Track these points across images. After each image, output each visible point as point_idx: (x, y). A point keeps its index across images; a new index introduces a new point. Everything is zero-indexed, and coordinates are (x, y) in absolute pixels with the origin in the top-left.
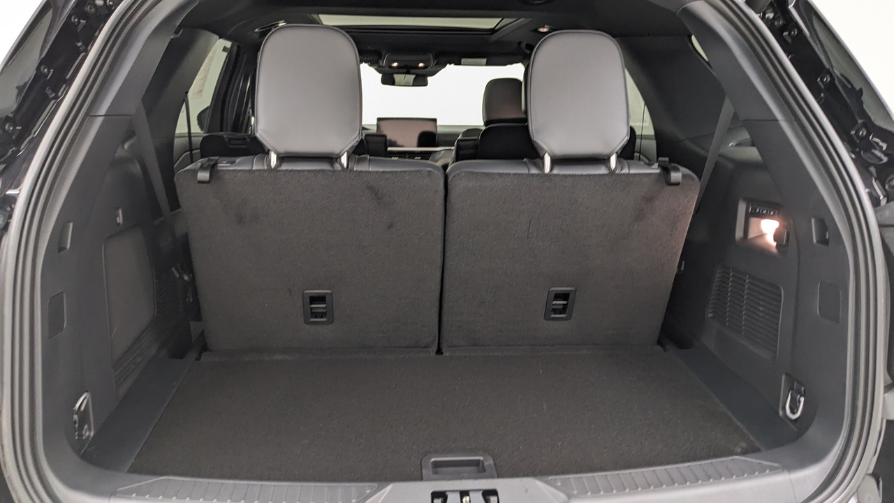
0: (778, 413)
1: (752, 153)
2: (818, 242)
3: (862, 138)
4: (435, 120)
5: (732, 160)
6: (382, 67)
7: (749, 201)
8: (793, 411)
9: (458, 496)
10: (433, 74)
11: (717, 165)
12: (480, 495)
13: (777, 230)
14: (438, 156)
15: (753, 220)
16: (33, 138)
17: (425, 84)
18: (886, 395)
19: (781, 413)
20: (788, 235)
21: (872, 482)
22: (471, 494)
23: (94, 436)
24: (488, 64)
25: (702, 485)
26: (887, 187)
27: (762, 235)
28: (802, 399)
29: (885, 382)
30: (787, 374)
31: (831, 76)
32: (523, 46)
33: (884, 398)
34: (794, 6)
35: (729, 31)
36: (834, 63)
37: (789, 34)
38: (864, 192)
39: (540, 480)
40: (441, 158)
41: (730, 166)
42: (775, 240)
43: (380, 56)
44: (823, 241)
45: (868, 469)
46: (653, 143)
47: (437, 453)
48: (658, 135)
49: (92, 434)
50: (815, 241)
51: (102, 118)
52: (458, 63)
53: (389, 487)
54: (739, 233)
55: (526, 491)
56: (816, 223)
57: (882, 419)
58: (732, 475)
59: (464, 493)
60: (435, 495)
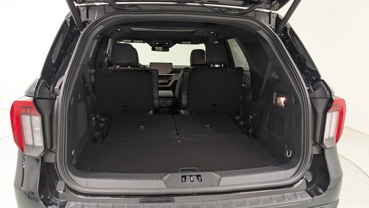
0: (284, 155)
1: (277, 77)
2: (294, 103)
3: (307, 73)
4: (172, 64)
5: (273, 79)
6: (153, 44)
7: (277, 92)
8: (289, 155)
9: (189, 177)
10: (171, 47)
11: (268, 80)
12: (196, 176)
13: (285, 100)
14: (172, 77)
15: (278, 98)
16: (59, 72)
17: (168, 51)
18: (313, 147)
19: (285, 156)
20: (287, 101)
21: (309, 173)
22: (193, 176)
23: (76, 163)
24: (191, 44)
25: (260, 173)
26: (314, 87)
27: (281, 102)
28: (291, 151)
29: (312, 144)
30: (287, 144)
31: (299, 54)
32: (204, 37)
33: (312, 148)
34: (289, 33)
35: (269, 40)
36: (299, 50)
37: (288, 41)
38: (306, 88)
39: (213, 172)
40: (174, 78)
41: (272, 81)
42: (284, 104)
43: (152, 40)
44: (296, 103)
45: (308, 168)
46: (249, 73)
47: (182, 167)
48: (251, 70)
49: (75, 163)
50: (293, 103)
51: (80, 66)
52: (180, 43)
53: (169, 175)
54: (274, 102)
55: (209, 175)
56: (294, 98)
57: (312, 154)
58: (269, 171)
59: (191, 176)
60: (182, 177)
